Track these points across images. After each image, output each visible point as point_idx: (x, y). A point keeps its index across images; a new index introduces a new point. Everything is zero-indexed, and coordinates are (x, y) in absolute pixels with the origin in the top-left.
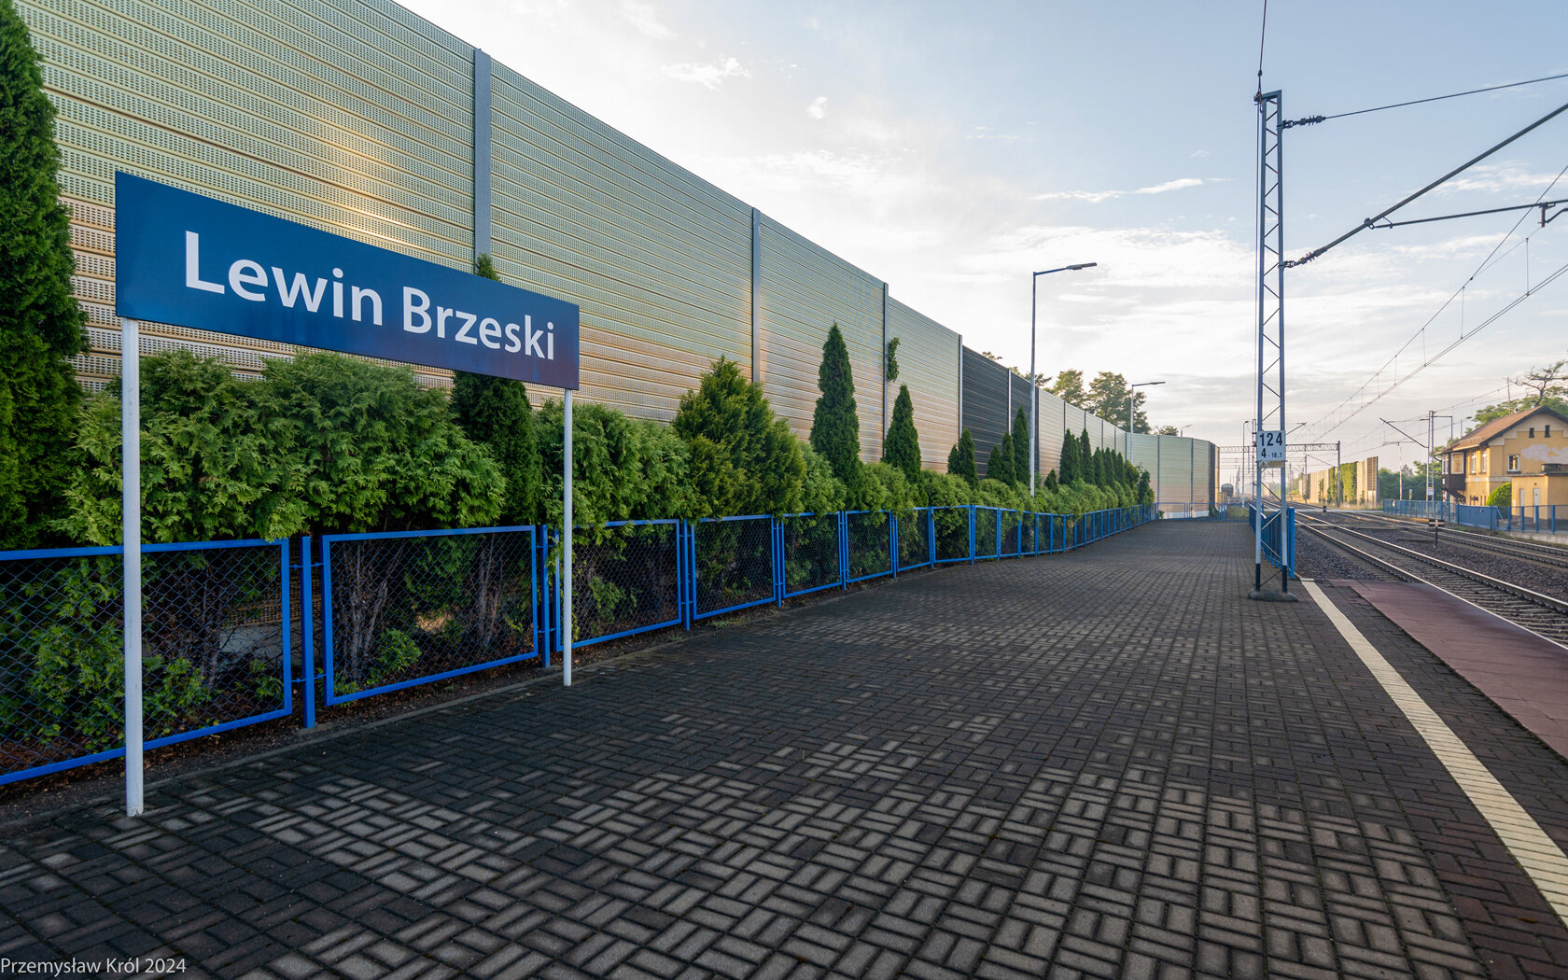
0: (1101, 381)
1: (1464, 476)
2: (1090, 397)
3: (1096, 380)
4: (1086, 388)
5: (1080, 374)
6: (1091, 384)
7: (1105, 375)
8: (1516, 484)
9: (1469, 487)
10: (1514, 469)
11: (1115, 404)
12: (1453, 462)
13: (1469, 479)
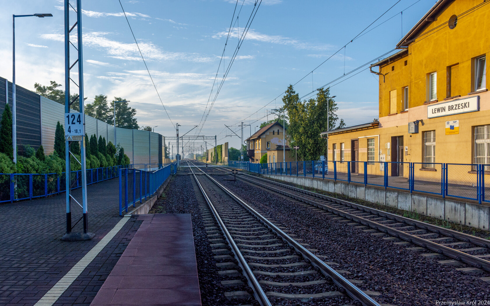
0: (116, 102)
1: (253, 151)
2: (111, 110)
3: (113, 101)
4: (109, 105)
5: (106, 97)
6: (111, 103)
7: (118, 99)
8: (269, 153)
9: (256, 155)
10: (269, 148)
11: (123, 115)
12: (250, 145)
13: (255, 152)
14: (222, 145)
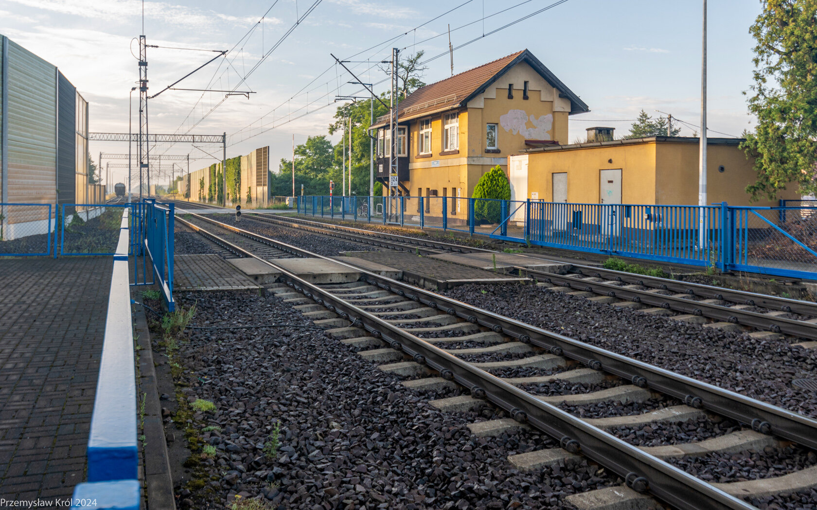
1: (406, 160)
9: (418, 176)
10: (493, 148)
13: (417, 165)
14: (240, 157)
